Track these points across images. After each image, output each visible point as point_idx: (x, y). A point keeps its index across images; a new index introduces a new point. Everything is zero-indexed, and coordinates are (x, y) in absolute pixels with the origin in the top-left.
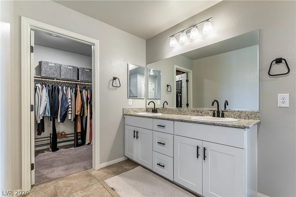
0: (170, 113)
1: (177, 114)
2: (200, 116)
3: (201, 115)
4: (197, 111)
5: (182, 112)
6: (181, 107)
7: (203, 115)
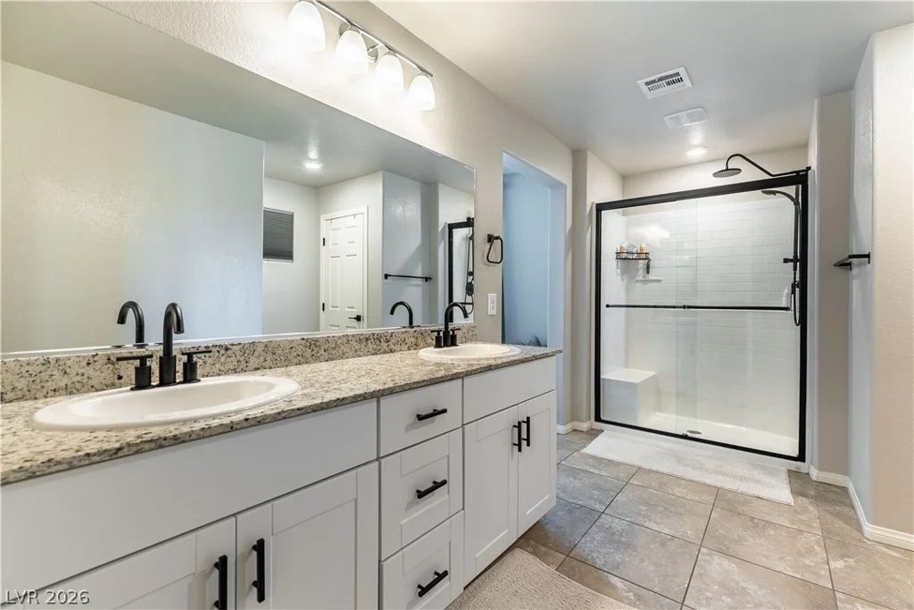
0: (252, 364)
1: (295, 361)
2: (385, 352)
3: (387, 349)
4: (376, 336)
5: (322, 352)
6: (319, 330)
7: (393, 347)
